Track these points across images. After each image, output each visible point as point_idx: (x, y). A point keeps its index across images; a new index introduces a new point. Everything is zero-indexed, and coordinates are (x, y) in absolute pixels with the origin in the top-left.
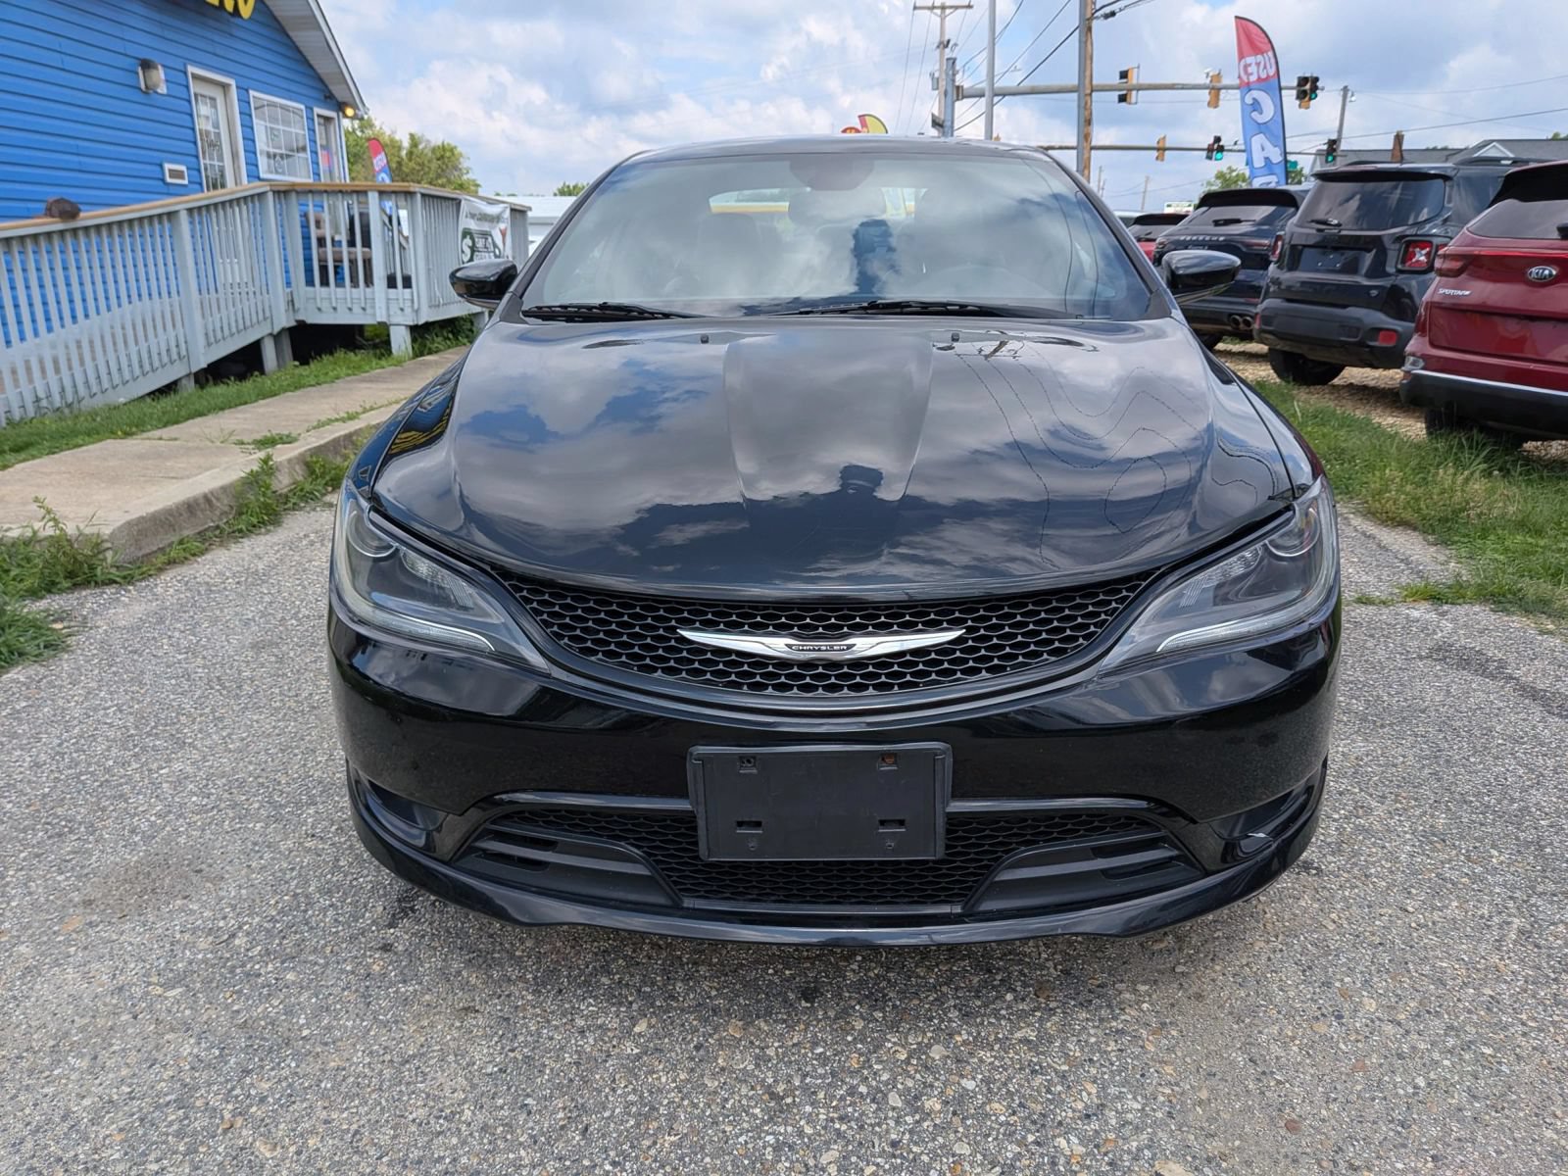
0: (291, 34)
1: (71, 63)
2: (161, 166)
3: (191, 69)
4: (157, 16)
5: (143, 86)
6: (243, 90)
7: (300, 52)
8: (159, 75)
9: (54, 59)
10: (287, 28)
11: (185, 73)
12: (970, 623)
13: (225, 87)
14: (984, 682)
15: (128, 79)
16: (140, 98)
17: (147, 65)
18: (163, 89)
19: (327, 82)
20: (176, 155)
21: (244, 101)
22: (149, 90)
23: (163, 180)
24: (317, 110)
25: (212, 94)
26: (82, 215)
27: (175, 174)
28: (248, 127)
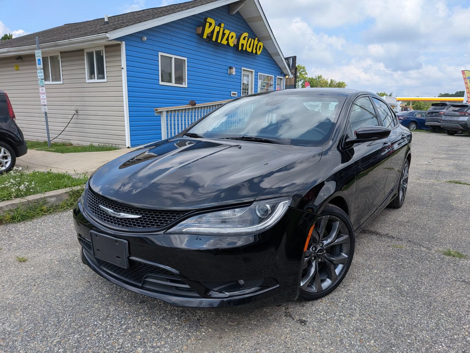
0: (273, 57)
1: (211, 68)
2: (231, 92)
3: (243, 68)
4: (236, 56)
5: (229, 73)
6: (256, 73)
7: (275, 62)
8: (234, 70)
9: (208, 68)
10: (272, 56)
11: (241, 69)
12: (144, 215)
13: (252, 72)
14: (141, 229)
15: (226, 71)
16: (227, 76)
17: (231, 68)
18: (234, 73)
19: (282, 69)
20: (235, 90)
21: (256, 75)
22: (230, 74)
23: (231, 96)
24: (277, 77)
25: (248, 74)
26: (196, 105)
27: (233, 94)
28: (256, 82)
